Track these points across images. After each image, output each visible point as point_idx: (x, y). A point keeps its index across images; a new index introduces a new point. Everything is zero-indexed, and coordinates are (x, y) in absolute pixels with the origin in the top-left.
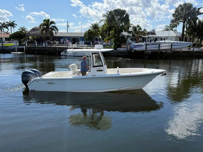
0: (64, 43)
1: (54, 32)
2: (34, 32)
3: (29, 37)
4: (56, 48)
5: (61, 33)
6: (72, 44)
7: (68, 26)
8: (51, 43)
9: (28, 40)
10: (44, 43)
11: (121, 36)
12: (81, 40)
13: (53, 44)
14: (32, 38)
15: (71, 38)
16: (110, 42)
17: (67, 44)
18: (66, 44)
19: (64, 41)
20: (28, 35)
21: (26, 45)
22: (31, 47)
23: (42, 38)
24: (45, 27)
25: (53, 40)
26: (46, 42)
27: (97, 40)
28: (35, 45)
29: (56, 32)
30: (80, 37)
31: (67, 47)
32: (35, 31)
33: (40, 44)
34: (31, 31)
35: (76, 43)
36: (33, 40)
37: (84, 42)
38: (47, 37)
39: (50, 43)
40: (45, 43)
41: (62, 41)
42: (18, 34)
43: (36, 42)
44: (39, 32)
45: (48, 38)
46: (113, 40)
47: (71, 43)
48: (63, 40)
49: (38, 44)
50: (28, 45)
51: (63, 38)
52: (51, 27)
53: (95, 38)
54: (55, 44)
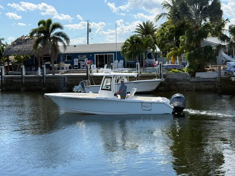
0: (79, 68)
1: (60, 44)
3: (10, 57)
4: (64, 77)
5: (75, 46)
6: (97, 67)
7: (89, 30)
8: (53, 69)
9: (7, 62)
10: (39, 68)
11: (203, 45)
12: (115, 59)
13: (59, 69)
14: (15, 58)
15: (95, 55)
16: (180, 60)
17: (87, 69)
18: (85, 67)
19: (81, 62)
20: (7, 54)
21: (4, 74)
22: (13, 78)
23: (35, 58)
24: (42, 35)
25: (58, 62)
26: (44, 66)
27: (149, 56)
28: (22, 74)
29: (64, 44)
30: (115, 52)
31: (86, 74)
32: (21, 44)
33: (31, 70)
34: (13, 44)
35: (106, 66)
36: (17, 63)
37: (122, 61)
38: (45, 55)
39: (51, 68)
40: (42, 68)
41: (76, 63)
43: (23, 67)
44: (29, 47)
45: (48, 58)
46: (185, 55)
47: (95, 66)
48: (79, 61)
49: (26, 70)
50: (7, 74)
51: (79, 56)
52: (55, 34)
53: (146, 52)
54: (63, 69)
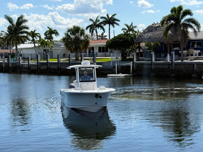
2: (150, 34)
3: (141, 44)
4: (193, 64)
8: (182, 56)
9: (138, 49)
10: (168, 55)
13: (188, 55)
14: (146, 45)
21: (135, 60)
24: (173, 22)
25: (187, 48)
26: (173, 53)
28: (152, 60)
29: (195, 30)
32: (151, 31)
33: (160, 57)
34: (144, 32)
38: (175, 42)
39: (180, 55)
40: (171, 55)
42: (121, 39)
43: (153, 53)
44: (159, 34)
49: (156, 57)
50: (138, 60)
52: (185, 20)
54: (192, 55)
